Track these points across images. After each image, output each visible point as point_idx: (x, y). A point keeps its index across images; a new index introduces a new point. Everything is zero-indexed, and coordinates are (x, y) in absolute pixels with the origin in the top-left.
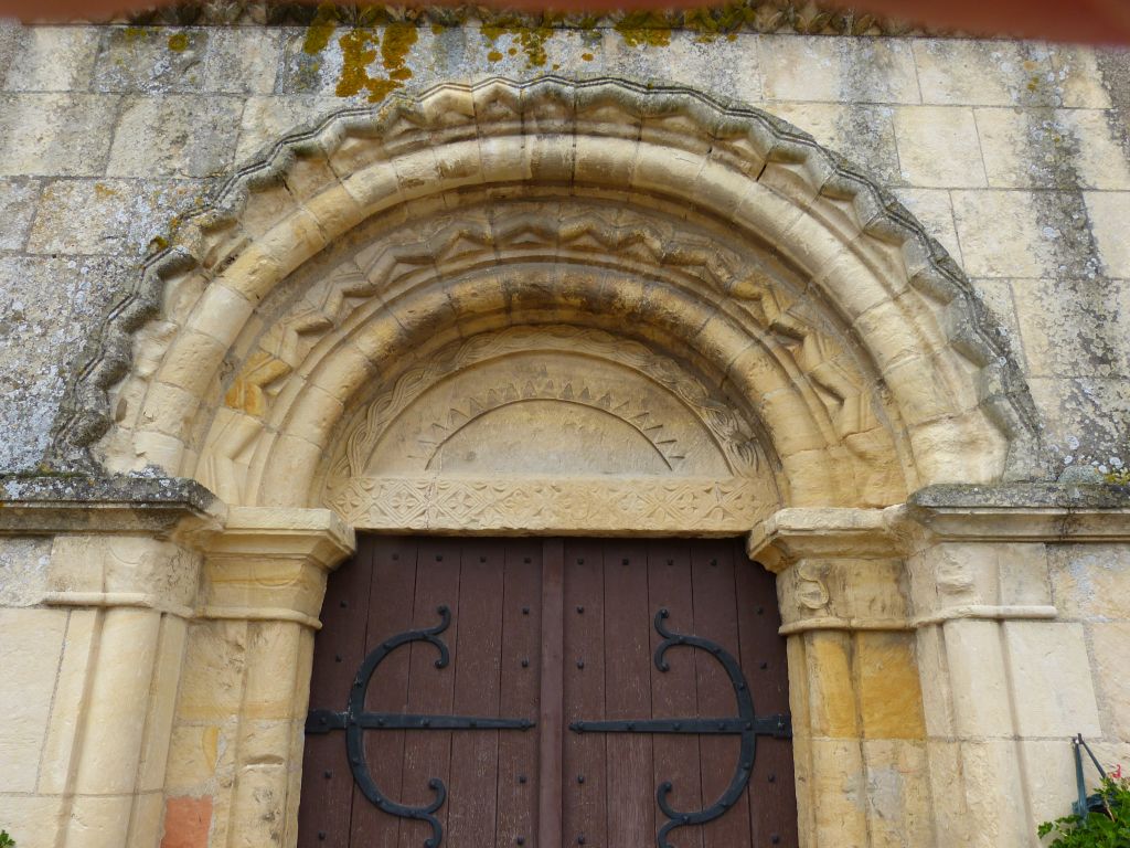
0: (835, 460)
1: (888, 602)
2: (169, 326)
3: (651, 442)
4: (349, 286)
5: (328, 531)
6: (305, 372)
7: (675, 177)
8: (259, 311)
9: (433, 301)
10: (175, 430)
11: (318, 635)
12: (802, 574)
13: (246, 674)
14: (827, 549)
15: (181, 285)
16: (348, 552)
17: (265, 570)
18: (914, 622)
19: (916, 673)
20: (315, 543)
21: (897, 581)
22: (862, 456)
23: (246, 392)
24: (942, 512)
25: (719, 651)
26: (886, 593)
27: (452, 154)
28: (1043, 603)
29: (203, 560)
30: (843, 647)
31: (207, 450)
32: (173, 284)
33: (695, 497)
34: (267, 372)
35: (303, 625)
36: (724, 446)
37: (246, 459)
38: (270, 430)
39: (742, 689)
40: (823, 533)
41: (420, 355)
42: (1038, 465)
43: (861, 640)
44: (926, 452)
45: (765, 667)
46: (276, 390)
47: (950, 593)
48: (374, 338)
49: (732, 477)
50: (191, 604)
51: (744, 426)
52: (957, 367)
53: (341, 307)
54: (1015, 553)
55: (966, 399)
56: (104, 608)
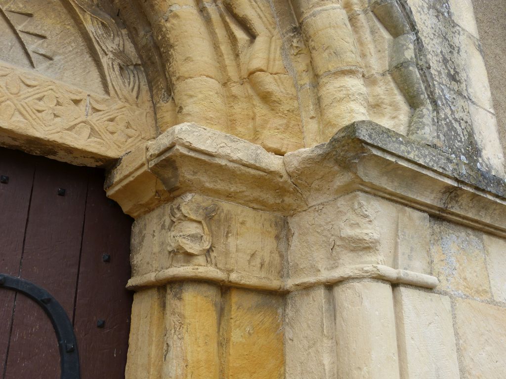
0: (235, 97)
1: (267, 260)
12: (185, 210)
18: (290, 283)
19: (281, 341)
21: (277, 237)
25: (49, 300)
26: (267, 247)
30: (215, 305)
33: (58, 104)
36: (104, 61)
42: (438, 137)
43: (235, 298)
45: (102, 326)
47: (353, 250)
49: (107, 97)
52: (373, 32)
55: (377, 64)
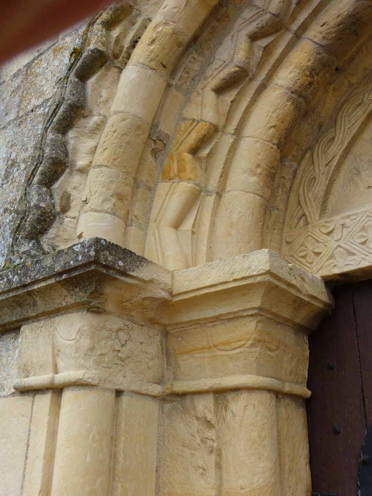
2: (96, 118)
5: (269, 273)
6: (231, 129)
8: (174, 83)
10: (108, 206)
15: (98, 80)
20: (261, 291)
23: (178, 162)
31: (152, 225)
32: (91, 82)
34: (192, 139)
35: (278, 394)
37: (188, 225)
38: (208, 193)
46: (206, 152)
53: (250, 51)
56: (57, 390)
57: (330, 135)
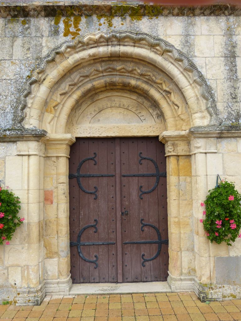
0: (177, 120)
1: (186, 150)
2: (33, 95)
3: (138, 116)
4: (70, 83)
5: (71, 138)
6: (62, 103)
7: (142, 56)
8: (52, 90)
9: (89, 86)
10: (38, 119)
11: (69, 159)
12: (169, 144)
13: (57, 167)
14: (174, 139)
15: (34, 86)
16: (74, 142)
17: (58, 146)
18: (191, 154)
19: (191, 164)
20: (68, 141)
21: (188, 145)
22: (182, 119)
23: (50, 109)
24: (195, 132)
25: (152, 160)
26: (186, 148)
27: (92, 51)
28: (215, 150)
29: (45, 145)
30: (176, 159)
31: (44, 122)
32: (33, 86)
33: (147, 128)
34: (54, 104)
35: (67, 157)
36: (154, 117)
37: (52, 123)
38: (56, 117)
39: (157, 167)
40: (173, 136)
41: (86, 97)
42: (216, 122)
43: (180, 157)
44: (194, 119)
45: (162, 163)
46: (56, 108)
47: (197, 148)
48: (76, 95)
49: (156, 124)
50: (44, 154)
51: (159, 112)
52: (202, 101)
53: (69, 88)
54: (210, 140)
55: (204, 108)
56: (29, 156)
57: (80, 107)
